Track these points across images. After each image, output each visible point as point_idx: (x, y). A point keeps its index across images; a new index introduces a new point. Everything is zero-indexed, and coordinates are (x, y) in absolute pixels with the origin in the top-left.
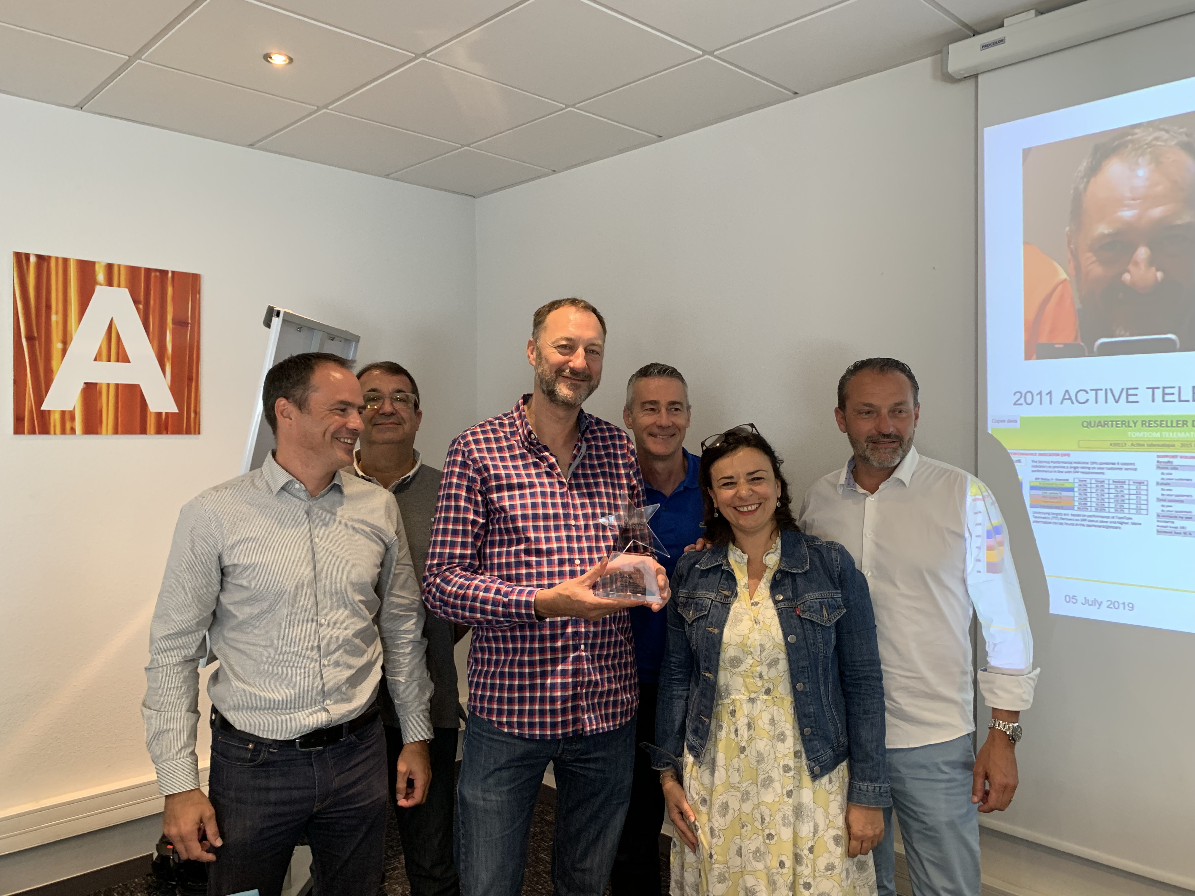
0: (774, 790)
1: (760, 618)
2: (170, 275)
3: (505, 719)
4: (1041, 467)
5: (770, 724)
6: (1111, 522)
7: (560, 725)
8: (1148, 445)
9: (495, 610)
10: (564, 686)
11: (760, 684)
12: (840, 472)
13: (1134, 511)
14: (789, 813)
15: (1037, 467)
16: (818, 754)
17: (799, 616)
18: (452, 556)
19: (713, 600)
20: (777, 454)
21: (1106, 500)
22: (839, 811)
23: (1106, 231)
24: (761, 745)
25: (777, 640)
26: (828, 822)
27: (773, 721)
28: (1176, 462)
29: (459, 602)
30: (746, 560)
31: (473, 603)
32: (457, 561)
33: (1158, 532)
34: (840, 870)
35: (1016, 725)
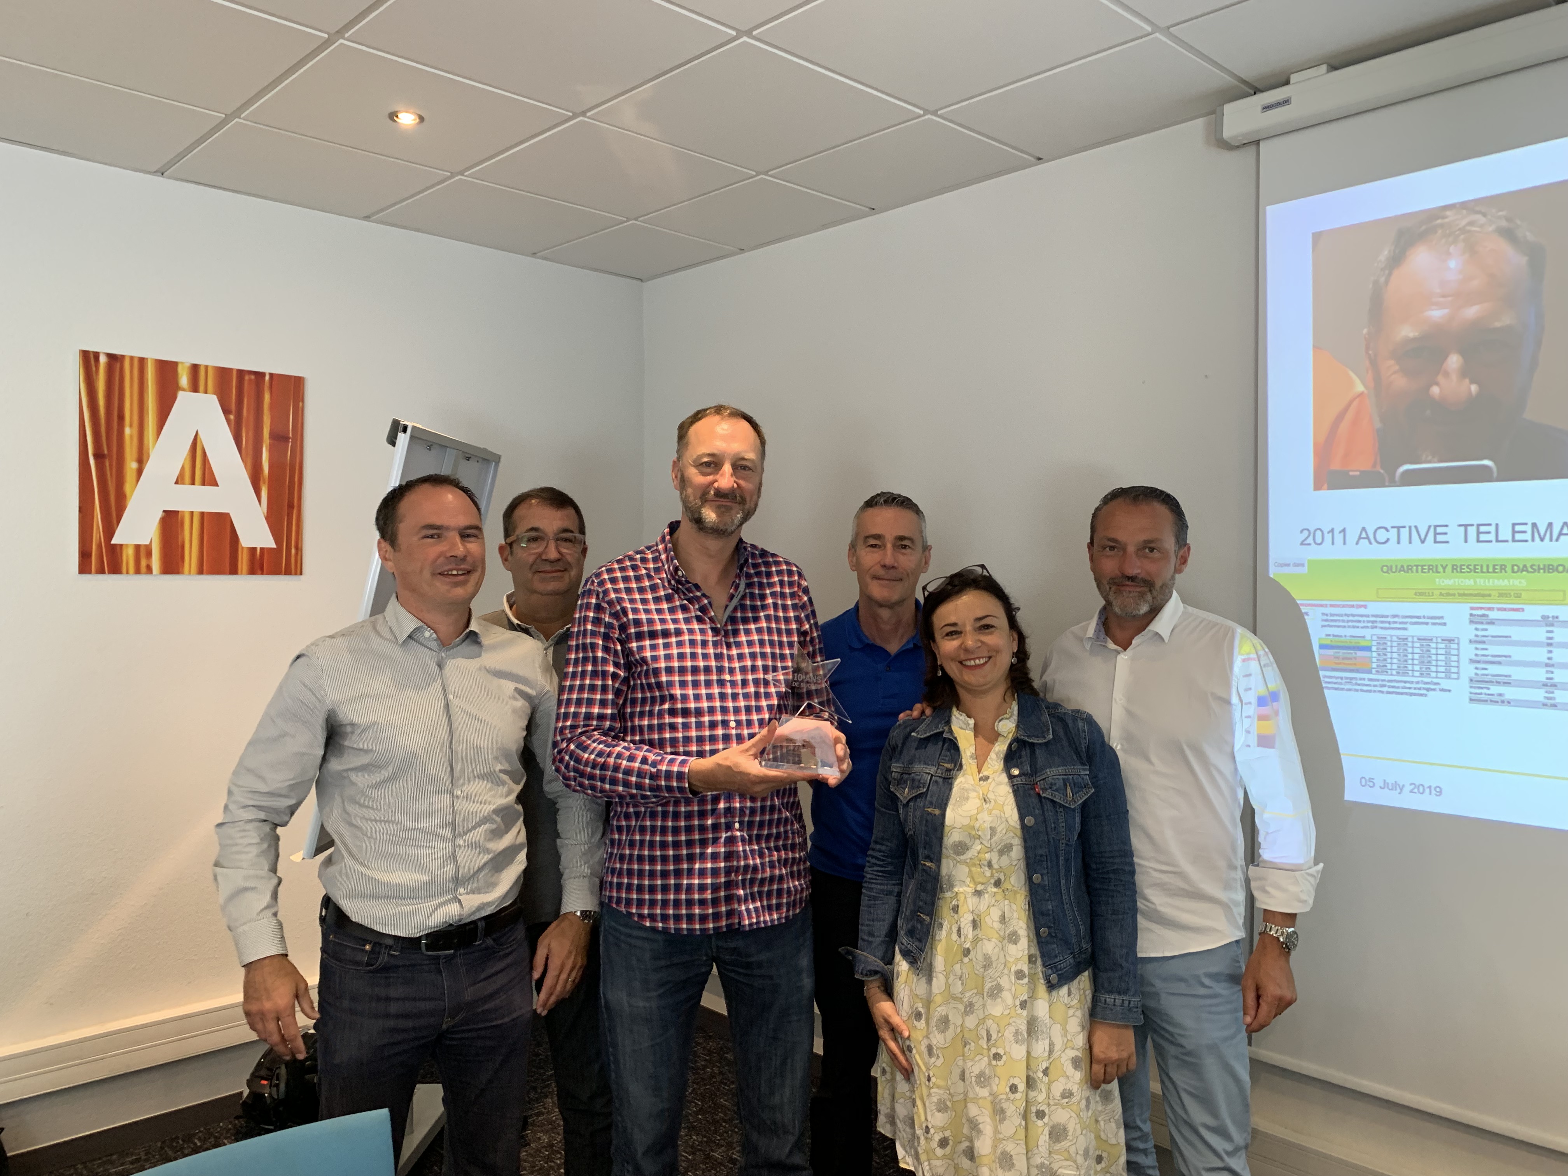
0: (1003, 1001)
1: (991, 796)
2: (267, 378)
3: (646, 912)
4: (1332, 621)
5: (1000, 922)
6: (1415, 689)
7: (711, 918)
8: (1460, 595)
9: (641, 783)
10: (715, 872)
11: (988, 873)
12: (1089, 624)
13: (1443, 675)
14: (1024, 1028)
15: (1328, 621)
16: (1056, 960)
17: (1039, 795)
18: (588, 717)
19: (932, 776)
20: (1012, 601)
21: (1410, 662)
22: (1079, 1029)
23: (1412, 335)
24: (989, 947)
25: (1012, 823)
26: (1065, 1041)
27: (1003, 919)
28: (1493, 615)
29: (598, 772)
30: (972, 726)
31: (614, 774)
32: (595, 723)
33: (1471, 700)
34: (1079, 1098)
35: (1291, 929)
